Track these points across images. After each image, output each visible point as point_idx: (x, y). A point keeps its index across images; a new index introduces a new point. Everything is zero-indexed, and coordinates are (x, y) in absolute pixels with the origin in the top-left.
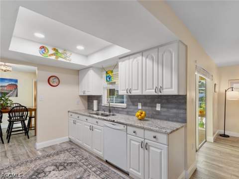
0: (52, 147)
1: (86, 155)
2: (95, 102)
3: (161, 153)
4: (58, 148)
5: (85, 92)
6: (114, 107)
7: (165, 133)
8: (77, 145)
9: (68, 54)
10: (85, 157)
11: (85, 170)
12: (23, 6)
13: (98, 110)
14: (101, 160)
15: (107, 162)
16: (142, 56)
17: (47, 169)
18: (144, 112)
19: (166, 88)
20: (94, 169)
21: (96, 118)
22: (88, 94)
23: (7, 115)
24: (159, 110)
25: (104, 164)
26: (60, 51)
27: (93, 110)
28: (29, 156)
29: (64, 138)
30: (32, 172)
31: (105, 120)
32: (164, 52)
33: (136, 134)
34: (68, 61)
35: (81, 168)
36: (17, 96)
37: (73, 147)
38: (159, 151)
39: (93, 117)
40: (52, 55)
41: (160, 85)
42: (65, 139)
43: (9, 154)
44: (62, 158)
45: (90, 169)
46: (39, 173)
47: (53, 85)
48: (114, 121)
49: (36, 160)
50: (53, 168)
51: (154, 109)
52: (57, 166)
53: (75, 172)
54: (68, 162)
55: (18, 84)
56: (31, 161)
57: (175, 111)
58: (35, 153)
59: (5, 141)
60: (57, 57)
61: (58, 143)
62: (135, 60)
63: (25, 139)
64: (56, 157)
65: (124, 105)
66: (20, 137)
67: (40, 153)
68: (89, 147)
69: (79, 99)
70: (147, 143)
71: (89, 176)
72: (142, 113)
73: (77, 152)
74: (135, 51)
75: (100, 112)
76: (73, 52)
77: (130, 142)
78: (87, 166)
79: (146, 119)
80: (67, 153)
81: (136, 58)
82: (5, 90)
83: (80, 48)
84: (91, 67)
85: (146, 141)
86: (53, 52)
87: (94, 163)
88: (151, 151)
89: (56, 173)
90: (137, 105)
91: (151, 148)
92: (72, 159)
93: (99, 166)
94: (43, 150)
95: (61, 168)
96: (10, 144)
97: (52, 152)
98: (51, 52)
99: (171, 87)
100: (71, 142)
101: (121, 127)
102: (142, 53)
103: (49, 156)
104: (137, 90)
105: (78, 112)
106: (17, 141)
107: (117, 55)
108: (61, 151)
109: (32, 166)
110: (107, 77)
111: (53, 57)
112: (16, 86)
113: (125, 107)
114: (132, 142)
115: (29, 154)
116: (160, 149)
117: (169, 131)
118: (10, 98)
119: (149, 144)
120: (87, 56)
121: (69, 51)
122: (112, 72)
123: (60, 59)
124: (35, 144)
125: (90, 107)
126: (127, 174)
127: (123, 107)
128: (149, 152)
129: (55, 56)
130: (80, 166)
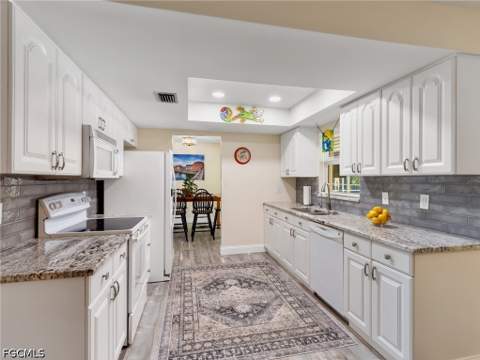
0: (240, 256)
1: (285, 276)
2: (306, 190)
3: (399, 289)
4: (247, 260)
5: (288, 170)
6: (339, 200)
7: (405, 251)
8: (274, 259)
9: (260, 111)
10: (282, 279)
11: (277, 297)
12: (191, 76)
13: (311, 205)
14: (307, 289)
15: (316, 295)
16: (381, 97)
17: (228, 282)
18: (385, 211)
19: (428, 161)
20: (290, 299)
21: (298, 216)
22: (293, 174)
23: (191, 203)
24: (427, 208)
25: (309, 296)
26: (247, 109)
27: (302, 204)
28: (211, 262)
29: (257, 245)
30: (211, 281)
31: (311, 220)
32: (424, 85)
33: (358, 248)
35: (271, 292)
36: (203, 179)
37: (268, 261)
38: (397, 285)
39: (295, 215)
40: (236, 117)
41: (416, 154)
42: (260, 247)
43: (191, 255)
44: (249, 272)
45: (285, 297)
46: (219, 284)
47: (242, 161)
48: (323, 223)
49: (217, 267)
50: (235, 282)
51: (414, 204)
52: (241, 282)
53: (261, 294)
54: (256, 279)
55: (206, 162)
56: (213, 268)
57: (462, 211)
58: (219, 260)
59: (190, 238)
60: (243, 121)
61: (249, 252)
62: (368, 106)
63: (210, 240)
64: (242, 270)
65: (356, 197)
66: (204, 236)
67: (223, 261)
68: (289, 265)
69: (281, 184)
70: (375, 268)
71: (280, 305)
72: (381, 213)
73: (272, 269)
74: (362, 93)
75: (313, 208)
76: (265, 107)
77: (349, 263)
78: (281, 291)
79: (389, 223)
80: (258, 268)
81: (368, 102)
82: (191, 170)
83: (275, 99)
84: (298, 127)
85: (375, 264)
86: (238, 112)
87: (293, 291)
88: (382, 284)
89: (238, 289)
90: (380, 197)
91: (383, 278)
92: (263, 278)
93: (300, 298)
94: (228, 258)
95: (244, 284)
96: (194, 243)
97: (239, 262)
98: (236, 113)
99: (439, 158)
100: (267, 253)
101: (334, 234)
102: (379, 90)
103: (233, 266)
104: (372, 165)
105: (276, 206)
106: (201, 240)
107: (336, 101)
108: (250, 264)
109: (212, 273)
110: (323, 143)
111: (238, 121)
112: (203, 164)
113: (357, 200)
114: (352, 263)
115: (212, 259)
116: (397, 281)
117: (413, 248)
118: (195, 182)
119: (379, 270)
120: (289, 110)
121: (260, 107)
122: (332, 132)
123: (247, 122)
125: (299, 199)
126: (345, 321)
127: (353, 200)
128: (379, 284)
129: (240, 119)
130: (271, 289)
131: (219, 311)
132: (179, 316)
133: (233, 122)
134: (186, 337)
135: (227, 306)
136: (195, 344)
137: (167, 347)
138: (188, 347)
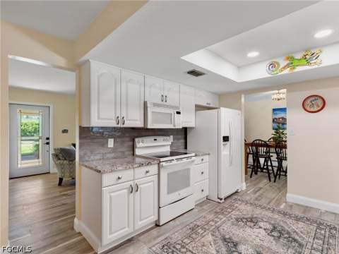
17: (262, 224)
34: (316, 66)
47: (312, 110)
49: (269, 209)
52: (274, 230)
54: (294, 236)
59: (273, 179)
60: (293, 69)
64: (290, 221)
67: (282, 207)
80: (313, 227)
86: (287, 62)
98: (283, 63)
108: (308, 220)
111: (287, 71)
123: (297, 69)
124: (285, 196)
129: (289, 69)
131: (224, 240)
132: (198, 226)
133: (282, 73)
134: (186, 241)
135: (235, 239)
136: (184, 247)
137: (171, 238)
138: (178, 247)
